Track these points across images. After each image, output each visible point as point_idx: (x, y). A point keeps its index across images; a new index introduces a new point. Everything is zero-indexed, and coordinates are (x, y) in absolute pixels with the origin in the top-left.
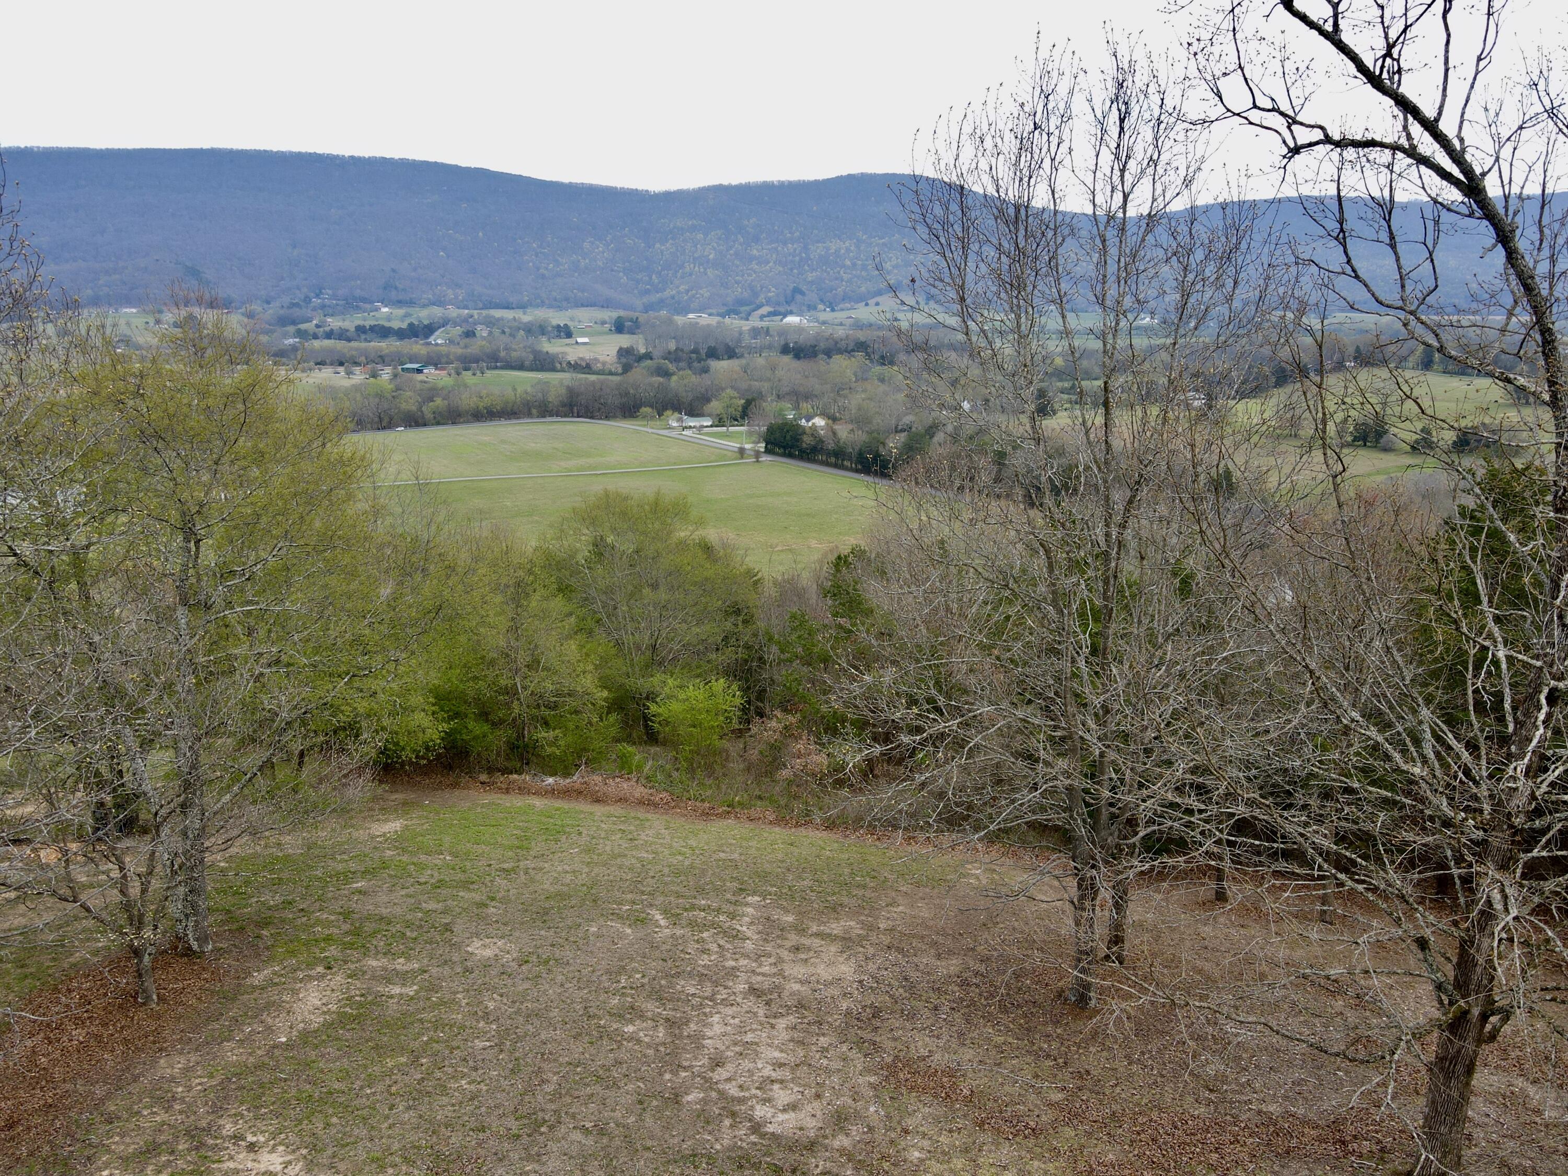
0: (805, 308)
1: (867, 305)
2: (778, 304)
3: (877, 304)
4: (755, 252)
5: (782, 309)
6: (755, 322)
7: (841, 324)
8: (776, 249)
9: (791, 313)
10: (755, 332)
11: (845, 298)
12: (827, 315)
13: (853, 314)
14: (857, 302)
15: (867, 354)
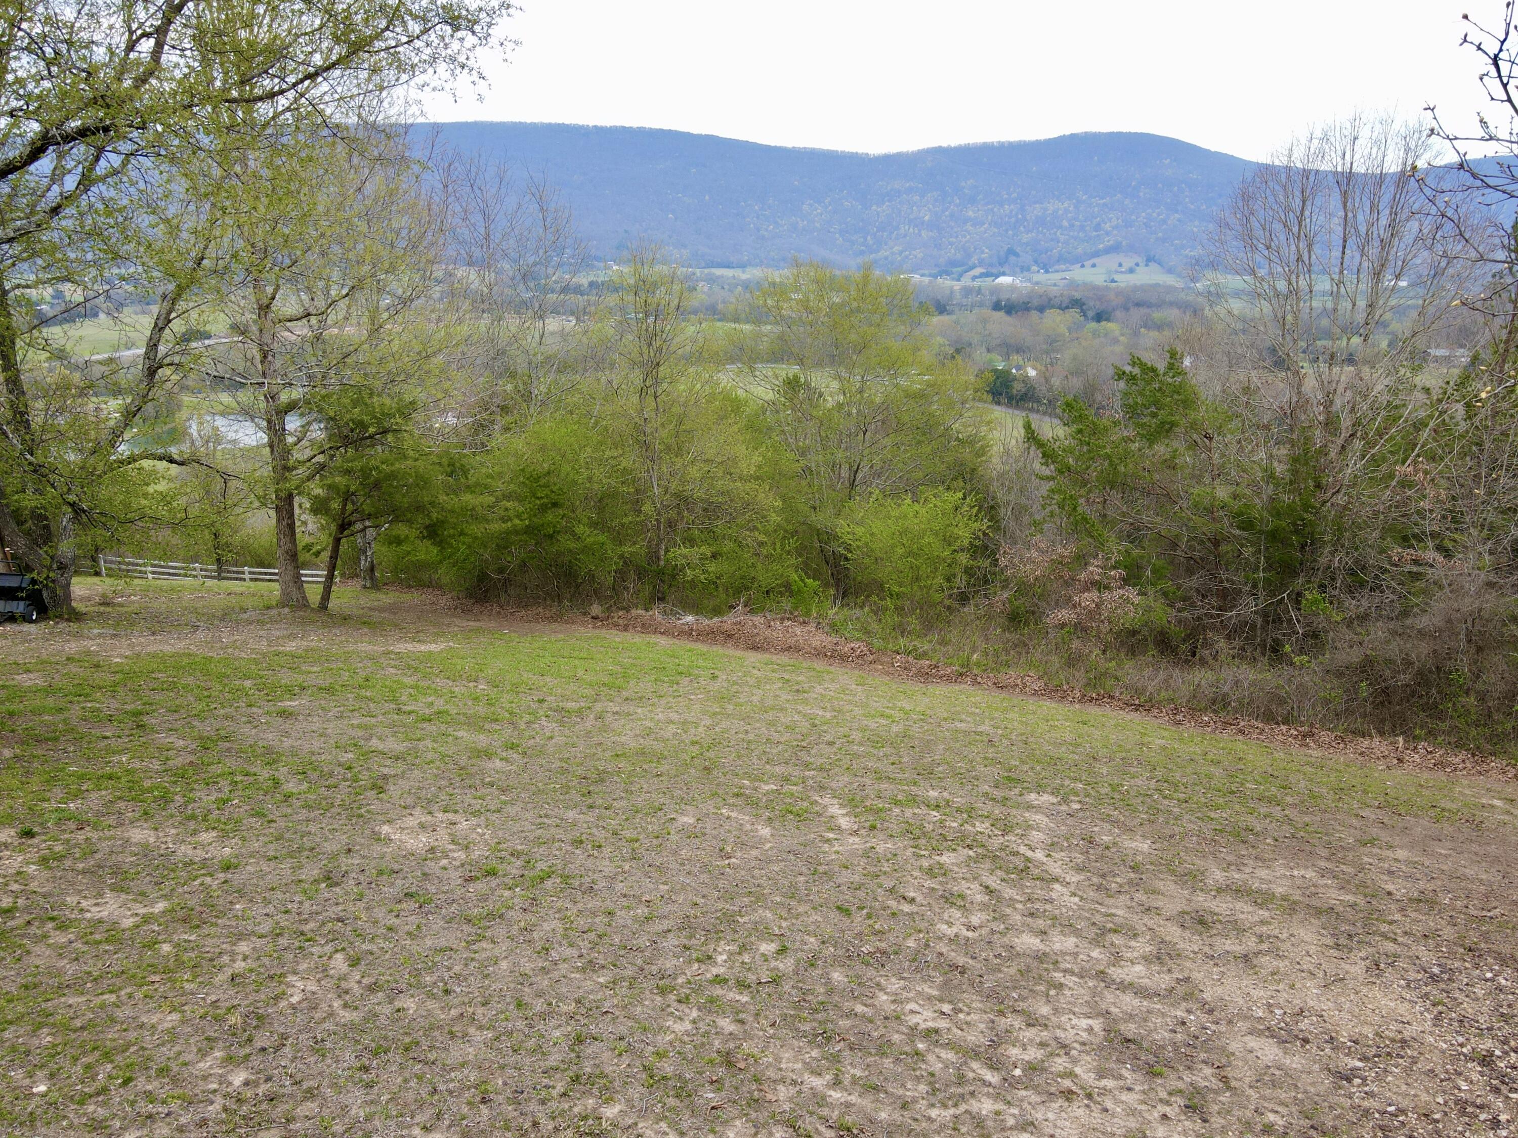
0: (1018, 270)
1: (1083, 266)
2: (991, 265)
3: (1094, 266)
4: (971, 213)
5: (994, 271)
6: (966, 281)
7: (1055, 285)
8: (992, 210)
9: (1004, 274)
10: (967, 291)
11: (1061, 259)
12: (1041, 276)
13: (1068, 275)
14: (1073, 264)
15: (1082, 311)
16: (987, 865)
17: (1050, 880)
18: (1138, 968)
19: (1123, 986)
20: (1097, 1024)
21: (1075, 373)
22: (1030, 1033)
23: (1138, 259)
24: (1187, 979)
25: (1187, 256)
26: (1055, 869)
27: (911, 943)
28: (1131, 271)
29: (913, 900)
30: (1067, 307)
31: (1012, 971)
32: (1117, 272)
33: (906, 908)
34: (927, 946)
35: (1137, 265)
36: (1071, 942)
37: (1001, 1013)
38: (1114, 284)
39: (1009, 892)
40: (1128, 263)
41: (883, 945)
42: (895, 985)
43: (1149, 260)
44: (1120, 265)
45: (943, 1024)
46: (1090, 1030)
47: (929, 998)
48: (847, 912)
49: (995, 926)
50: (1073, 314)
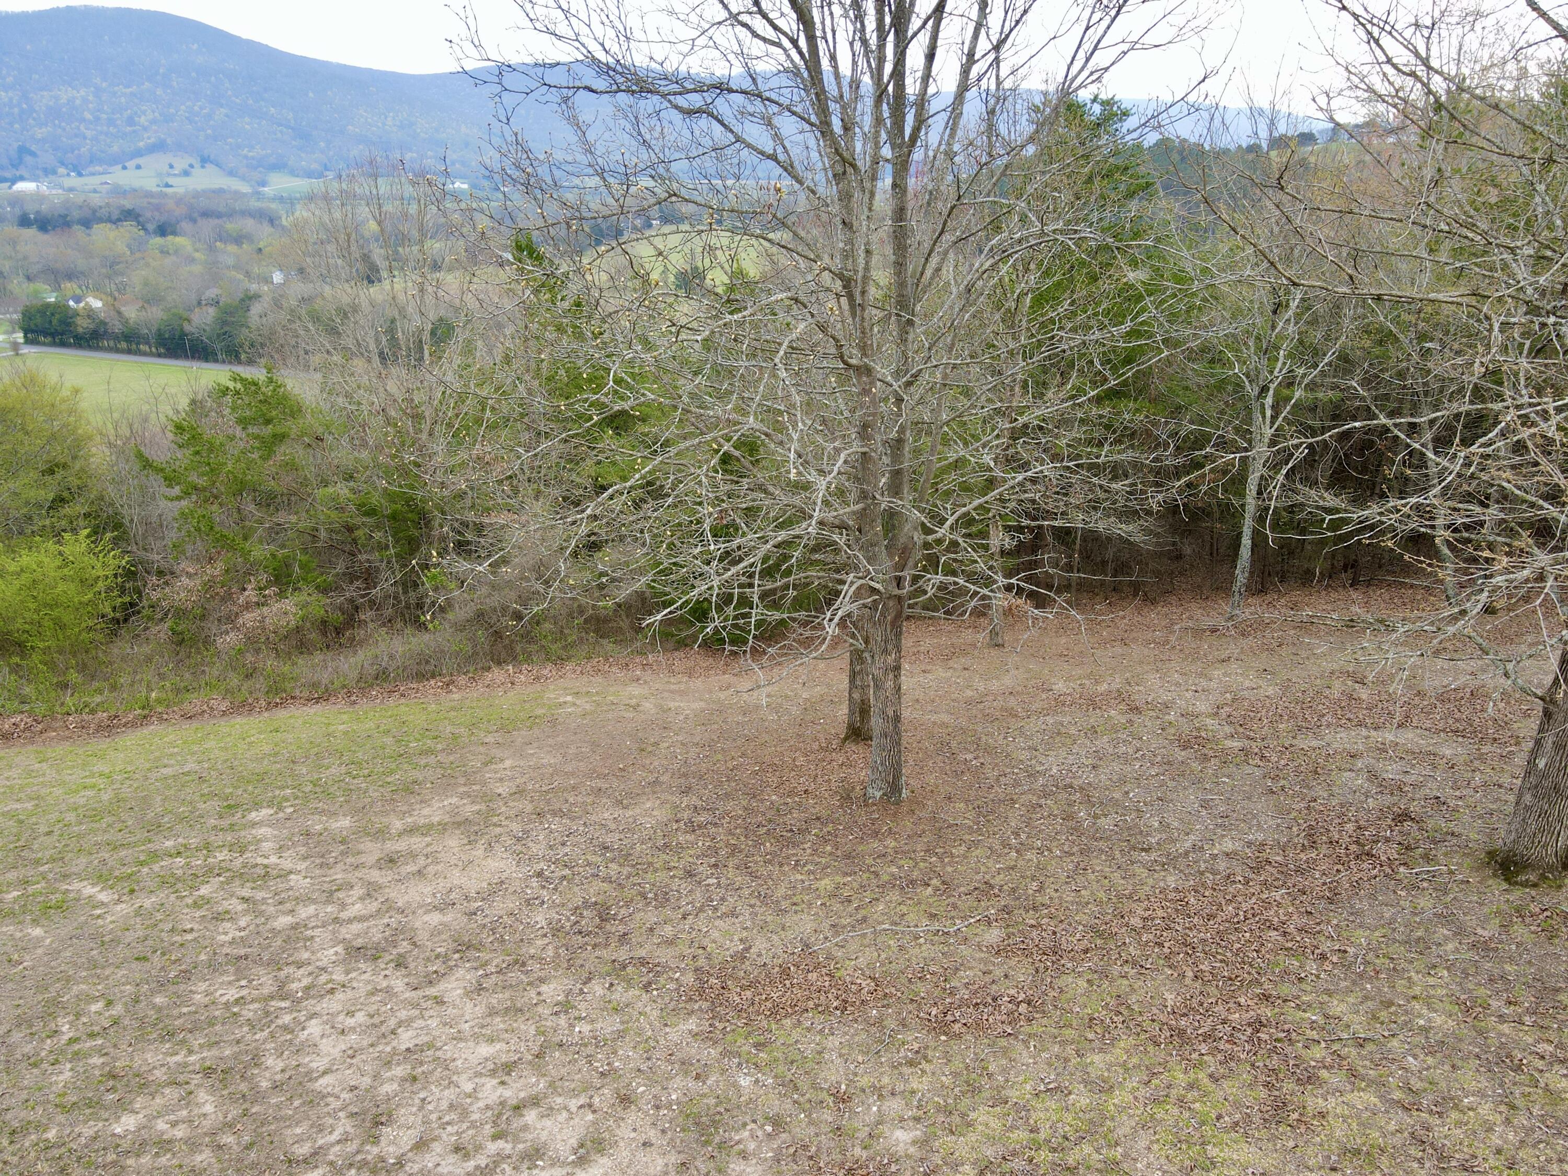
0: (40, 172)
1: (125, 168)
3: (138, 167)
7: (95, 191)
9: (22, 178)
11: (93, 160)
12: (73, 181)
13: (109, 179)
14: (111, 165)
15: (139, 223)
16: (237, 882)
17: (285, 875)
18: (357, 906)
19: (350, 921)
20: (339, 949)
21: (150, 299)
22: (302, 971)
23: (192, 160)
24: (387, 900)
25: (246, 157)
26: (287, 864)
27: (203, 957)
28: (186, 173)
29: (192, 930)
30: (119, 220)
31: (279, 943)
32: (169, 175)
33: (189, 937)
34: (215, 954)
35: (191, 166)
36: (311, 909)
37: (280, 969)
38: (169, 190)
39: (260, 895)
40: (181, 164)
41: (183, 967)
42: (203, 986)
43: (204, 161)
44: (171, 167)
45: (244, 992)
46: (336, 953)
47: (230, 983)
48: (145, 959)
49: (258, 921)
50: (129, 229)
